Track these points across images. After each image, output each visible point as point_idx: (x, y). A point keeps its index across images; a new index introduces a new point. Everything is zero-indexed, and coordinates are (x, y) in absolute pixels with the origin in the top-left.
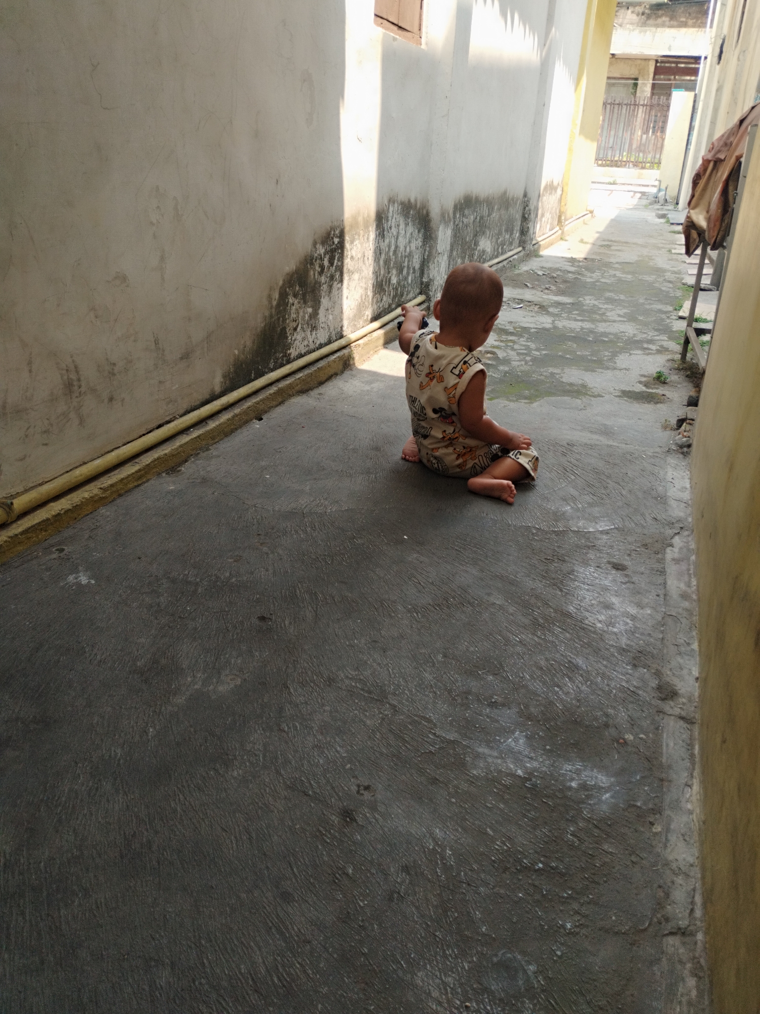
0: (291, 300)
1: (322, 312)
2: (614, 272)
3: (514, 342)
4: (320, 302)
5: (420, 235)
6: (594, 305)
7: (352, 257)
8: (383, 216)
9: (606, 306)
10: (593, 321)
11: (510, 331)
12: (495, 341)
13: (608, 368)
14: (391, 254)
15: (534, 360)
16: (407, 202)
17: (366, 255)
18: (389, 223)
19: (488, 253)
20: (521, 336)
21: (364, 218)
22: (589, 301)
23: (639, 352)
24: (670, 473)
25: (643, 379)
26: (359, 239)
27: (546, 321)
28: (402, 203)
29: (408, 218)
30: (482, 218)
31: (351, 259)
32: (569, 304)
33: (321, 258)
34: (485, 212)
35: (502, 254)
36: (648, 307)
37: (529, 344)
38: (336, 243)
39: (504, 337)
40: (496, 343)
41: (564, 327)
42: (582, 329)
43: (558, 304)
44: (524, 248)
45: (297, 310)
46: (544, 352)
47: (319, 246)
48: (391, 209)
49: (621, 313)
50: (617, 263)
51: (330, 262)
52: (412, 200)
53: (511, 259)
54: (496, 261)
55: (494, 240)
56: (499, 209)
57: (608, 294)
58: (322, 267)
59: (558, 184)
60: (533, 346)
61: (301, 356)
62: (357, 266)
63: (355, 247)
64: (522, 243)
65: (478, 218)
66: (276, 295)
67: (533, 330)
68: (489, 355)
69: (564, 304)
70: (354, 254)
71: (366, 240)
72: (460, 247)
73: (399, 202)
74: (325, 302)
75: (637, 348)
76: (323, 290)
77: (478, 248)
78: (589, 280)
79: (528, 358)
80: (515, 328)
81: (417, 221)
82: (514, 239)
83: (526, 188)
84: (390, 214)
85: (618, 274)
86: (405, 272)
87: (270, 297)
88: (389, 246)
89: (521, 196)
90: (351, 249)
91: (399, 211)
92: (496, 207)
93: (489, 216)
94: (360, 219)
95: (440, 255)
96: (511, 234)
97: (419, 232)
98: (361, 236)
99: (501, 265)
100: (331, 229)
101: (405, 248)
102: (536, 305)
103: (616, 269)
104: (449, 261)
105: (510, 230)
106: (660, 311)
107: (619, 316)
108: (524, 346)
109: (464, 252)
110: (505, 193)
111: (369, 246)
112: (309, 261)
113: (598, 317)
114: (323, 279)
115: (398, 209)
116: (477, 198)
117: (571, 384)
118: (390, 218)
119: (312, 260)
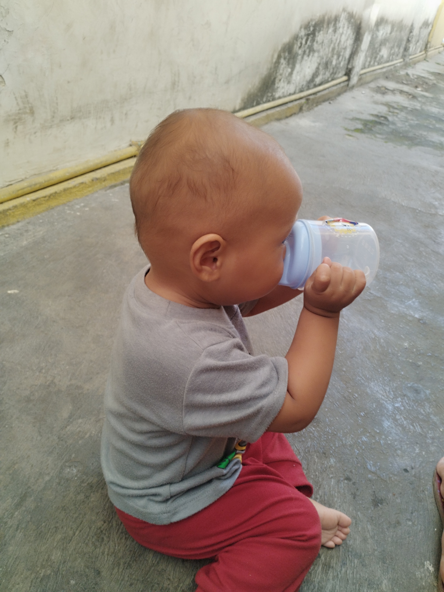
0: (282, 61)
1: (295, 72)
4: (295, 66)
5: (354, 37)
8: (338, 19)
11: (395, 107)
12: (387, 111)
14: (336, 45)
16: (351, 12)
17: (324, 42)
18: (340, 24)
19: (384, 58)
20: (401, 110)
21: (328, 17)
27: (417, 105)
29: (350, 24)
31: (316, 42)
33: (302, 38)
34: (389, 30)
35: (392, 61)
38: (311, 30)
41: (428, 110)
42: (439, 112)
43: (424, 96)
45: (284, 69)
46: (416, 122)
47: (303, 30)
48: (343, 15)
51: (305, 42)
52: (354, 13)
53: (396, 65)
54: (387, 64)
55: (389, 51)
56: (397, 31)
58: (301, 44)
59: (431, 22)
60: (410, 117)
61: (280, 98)
62: (318, 48)
63: (320, 35)
64: (404, 56)
65: (385, 33)
66: (276, 56)
67: (409, 109)
68: (383, 119)
69: (427, 97)
70: (318, 39)
71: (326, 32)
72: (371, 50)
73: (348, 12)
74: (298, 66)
76: (298, 59)
77: (380, 54)
79: (407, 124)
81: (354, 27)
83: (413, 20)
84: (341, 19)
86: (340, 59)
87: (273, 56)
88: (337, 40)
89: (410, 25)
92: (395, 29)
93: (390, 33)
94: (326, 18)
95: (362, 52)
97: (353, 34)
98: (324, 29)
99: (389, 68)
100: (311, 20)
101: (344, 43)
102: (410, 95)
105: (399, 46)
108: (405, 117)
109: (372, 54)
110: (402, 21)
111: (327, 37)
112: (296, 38)
114: (300, 52)
115: (346, 17)
116: (387, 19)
118: (341, 21)
119: (297, 37)
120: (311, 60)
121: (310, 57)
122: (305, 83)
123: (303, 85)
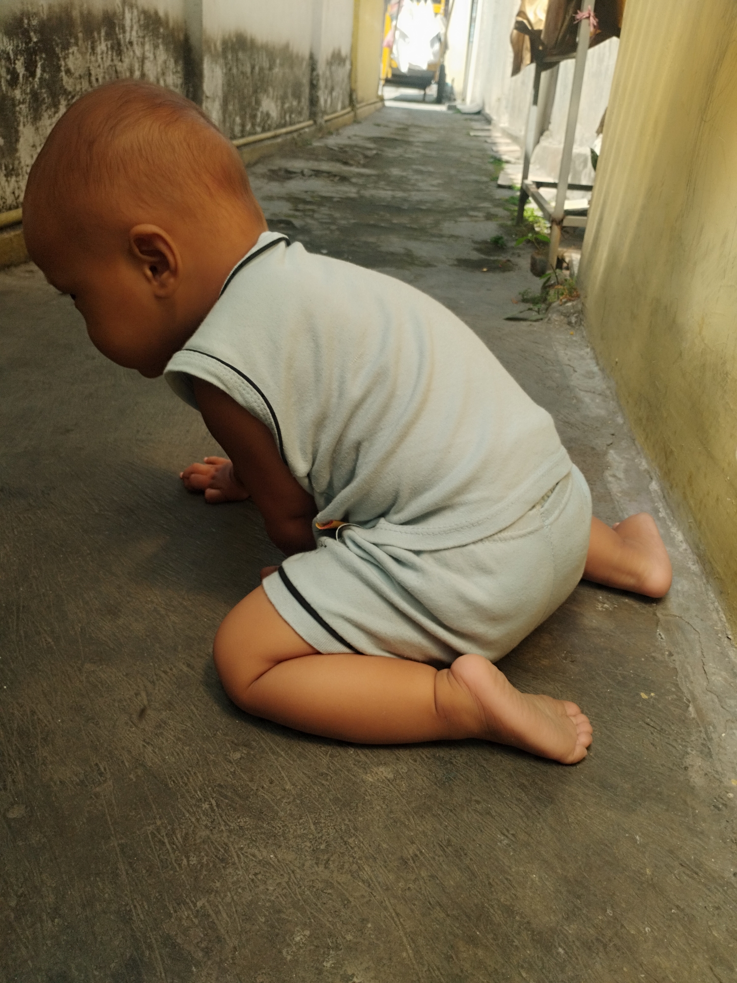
2: (416, 149)
3: (313, 211)
4: (17, 131)
5: (179, 68)
6: (402, 177)
7: (68, 71)
8: (116, 21)
9: (416, 177)
10: (404, 190)
11: (308, 200)
12: (290, 210)
13: (433, 235)
15: (342, 230)
16: (152, 12)
17: (93, 72)
18: (128, 35)
19: (273, 118)
20: (320, 204)
21: (81, 13)
22: (395, 172)
23: (465, 219)
24: (564, 354)
25: (477, 246)
26: (76, 44)
27: (350, 191)
28: (145, 12)
29: (158, 38)
30: (261, 69)
31: (66, 73)
32: (374, 175)
33: (8, 59)
34: (266, 65)
35: (291, 124)
36: (462, 178)
37: (333, 213)
38: (35, 40)
39: (301, 206)
40: (292, 212)
41: (372, 196)
42: (393, 197)
43: (361, 175)
44: (315, 122)
46: (353, 221)
48: (128, 16)
49: (435, 182)
50: (418, 142)
51: (27, 69)
52: (161, 14)
53: (302, 131)
54: (284, 130)
55: (279, 103)
56: (282, 65)
57: (415, 167)
58: (12, 72)
59: (346, 56)
60: (337, 215)
62: (78, 88)
63: (71, 56)
64: (313, 115)
65: (257, 69)
67: (335, 200)
68: (282, 225)
69: (369, 176)
70: (71, 66)
71: (90, 50)
72: (236, 101)
73: (140, 9)
75: (461, 215)
76: (20, 113)
77: (261, 109)
78: (390, 155)
79: (333, 227)
80: (313, 197)
81: (172, 46)
82: (302, 109)
83: (311, 49)
84: (128, 23)
85: (421, 150)
88: (131, 70)
89: (307, 56)
90: (65, 58)
91: (142, 22)
92: (278, 61)
93: (271, 69)
94: (75, 13)
95: (209, 100)
96: (299, 102)
97: (176, 62)
98: (80, 42)
99: (289, 137)
100: (22, 14)
101: (158, 81)
102: (335, 176)
103: (418, 146)
104: (224, 117)
105: (297, 96)
106: (477, 182)
107: (433, 186)
108: (328, 215)
109: (242, 109)
110: (287, 46)
111: (97, 61)
113: (410, 187)
114: (17, 94)
115: (139, 20)
116: (253, 42)
117: (392, 254)
118: (128, 28)
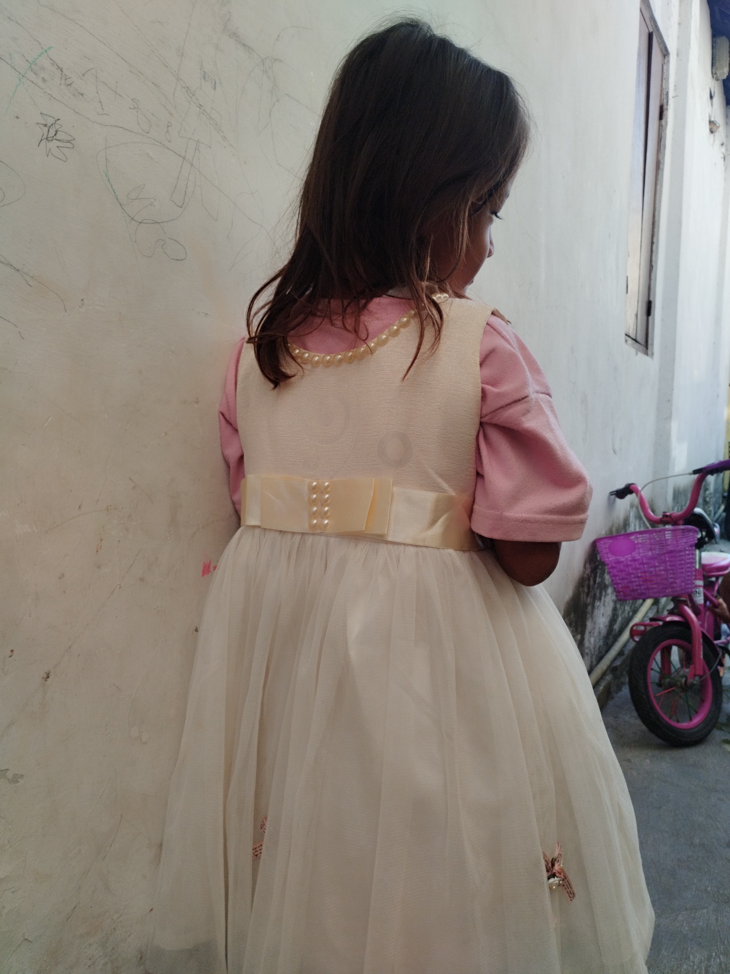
1: (587, 634)
4: (585, 625)
18: (630, 528)
33: (589, 578)
38: (598, 558)
47: (587, 566)
48: (631, 514)
51: (593, 580)
58: (589, 587)
73: (636, 505)
74: (589, 624)
76: (588, 612)
84: (631, 520)
94: (614, 529)
112: (581, 583)
114: (589, 600)
115: (635, 513)
118: (631, 524)
120: (604, 601)
121: (603, 598)
122: (601, 643)
123: (600, 647)
